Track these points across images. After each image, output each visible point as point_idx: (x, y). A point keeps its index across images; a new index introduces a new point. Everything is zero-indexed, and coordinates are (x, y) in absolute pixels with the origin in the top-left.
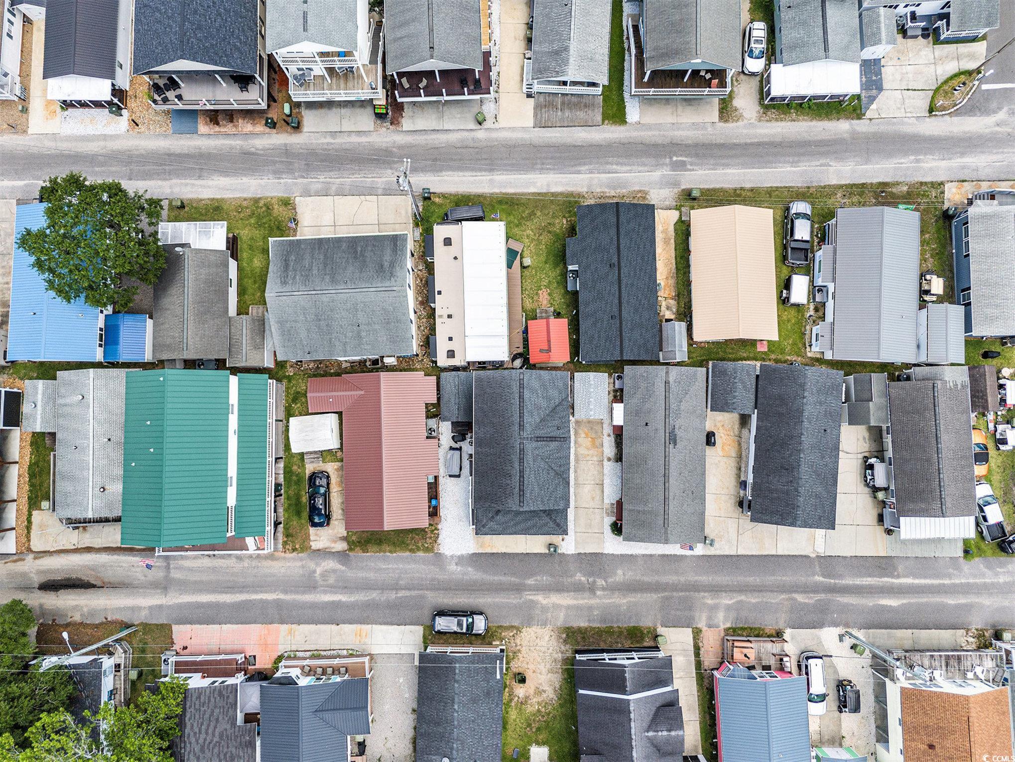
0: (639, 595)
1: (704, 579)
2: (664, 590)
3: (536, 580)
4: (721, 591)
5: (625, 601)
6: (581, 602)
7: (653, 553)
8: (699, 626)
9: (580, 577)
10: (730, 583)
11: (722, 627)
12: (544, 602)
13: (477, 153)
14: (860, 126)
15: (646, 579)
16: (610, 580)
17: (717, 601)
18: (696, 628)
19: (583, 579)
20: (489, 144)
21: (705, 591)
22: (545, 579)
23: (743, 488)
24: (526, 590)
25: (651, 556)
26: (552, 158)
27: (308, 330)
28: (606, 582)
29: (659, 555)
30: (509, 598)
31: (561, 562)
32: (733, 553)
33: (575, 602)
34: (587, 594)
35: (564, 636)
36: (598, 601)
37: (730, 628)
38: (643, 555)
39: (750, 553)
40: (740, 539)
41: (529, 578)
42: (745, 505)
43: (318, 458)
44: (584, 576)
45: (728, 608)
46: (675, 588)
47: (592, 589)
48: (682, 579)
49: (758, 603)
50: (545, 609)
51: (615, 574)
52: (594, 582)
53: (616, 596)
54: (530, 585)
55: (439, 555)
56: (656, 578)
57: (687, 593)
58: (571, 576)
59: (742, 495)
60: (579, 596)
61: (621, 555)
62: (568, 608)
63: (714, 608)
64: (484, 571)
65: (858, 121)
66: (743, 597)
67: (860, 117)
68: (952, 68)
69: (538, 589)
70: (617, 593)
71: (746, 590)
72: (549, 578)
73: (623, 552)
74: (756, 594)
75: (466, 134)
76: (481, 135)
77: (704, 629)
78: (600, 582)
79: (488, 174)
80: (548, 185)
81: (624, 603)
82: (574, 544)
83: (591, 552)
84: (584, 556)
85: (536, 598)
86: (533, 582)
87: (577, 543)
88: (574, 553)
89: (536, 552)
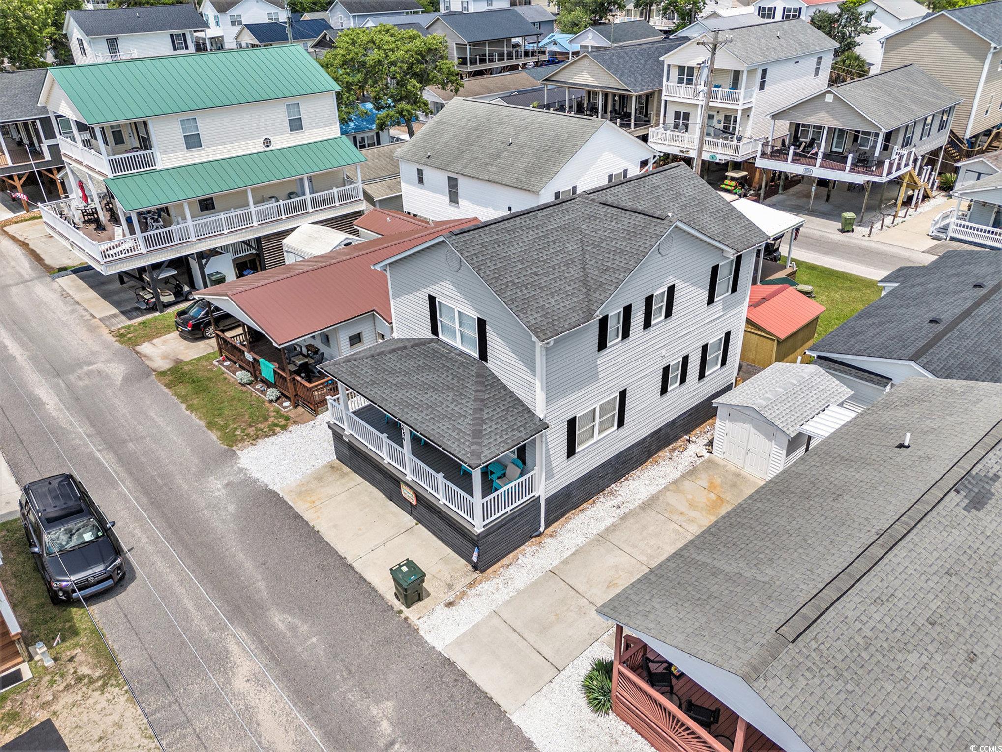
9: (382, 717)
12: (239, 684)
19: (385, 727)
22: (311, 643)
24: (247, 626)
41: (289, 611)
44: (397, 723)
50: (215, 699)
55: (230, 455)
64: (242, 529)
69: (270, 647)
72: (320, 651)
82: (463, 631)
83: (480, 683)
84: (453, 677)
85: (238, 661)
86: (282, 626)
87: (473, 634)
88: (439, 648)
89: (369, 579)
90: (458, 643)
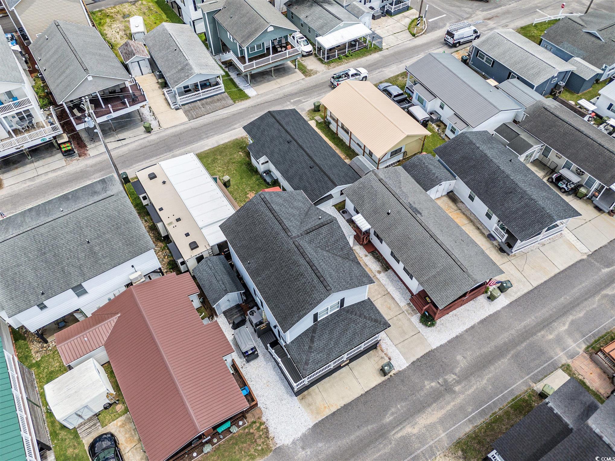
0: (492, 368)
1: (530, 321)
2: (508, 350)
3: (393, 414)
4: (551, 323)
5: (485, 381)
6: (449, 408)
7: (472, 324)
8: (563, 362)
9: (430, 385)
10: (551, 312)
11: (581, 351)
12: (415, 431)
13: (155, 147)
14: (384, 53)
15: (486, 349)
16: (457, 370)
17: (556, 333)
18: (563, 365)
19: (433, 384)
20: (161, 140)
21: (540, 331)
22: (400, 407)
23: (493, 239)
24: (389, 431)
25: (472, 327)
26: (211, 129)
27: (35, 269)
28: (456, 374)
29: (479, 323)
30: (379, 450)
31: (403, 381)
32: (531, 288)
33: (443, 412)
34: (448, 397)
35: (460, 453)
36: (462, 397)
37: (588, 347)
38: (466, 331)
39: (542, 281)
40: (525, 275)
41: (385, 416)
42: (506, 248)
43: (95, 424)
44: (432, 380)
45: (569, 332)
46: (513, 343)
47: (448, 389)
48: (513, 332)
49: (585, 314)
50: (421, 438)
51: (458, 362)
52: (446, 381)
53: (474, 382)
54: (391, 422)
55: (279, 450)
56: (493, 344)
57: (528, 341)
58: (422, 389)
59: (497, 244)
60: (443, 403)
61: (449, 342)
62: (442, 421)
63: (559, 340)
64: (336, 438)
65: (381, 52)
66: (571, 318)
67: (381, 50)
68: (408, 21)
69: (400, 422)
70: (472, 379)
71: (568, 311)
72: (403, 404)
73: (449, 338)
74: (578, 309)
75: (142, 141)
76: (152, 137)
77: (569, 362)
78: (451, 378)
79: (169, 153)
80: (217, 142)
81: (486, 384)
82: (402, 357)
83: (422, 355)
84: (418, 362)
85: (405, 432)
86: (391, 418)
87: (404, 354)
88: (408, 365)
89: (374, 386)
90: (406, 359)
